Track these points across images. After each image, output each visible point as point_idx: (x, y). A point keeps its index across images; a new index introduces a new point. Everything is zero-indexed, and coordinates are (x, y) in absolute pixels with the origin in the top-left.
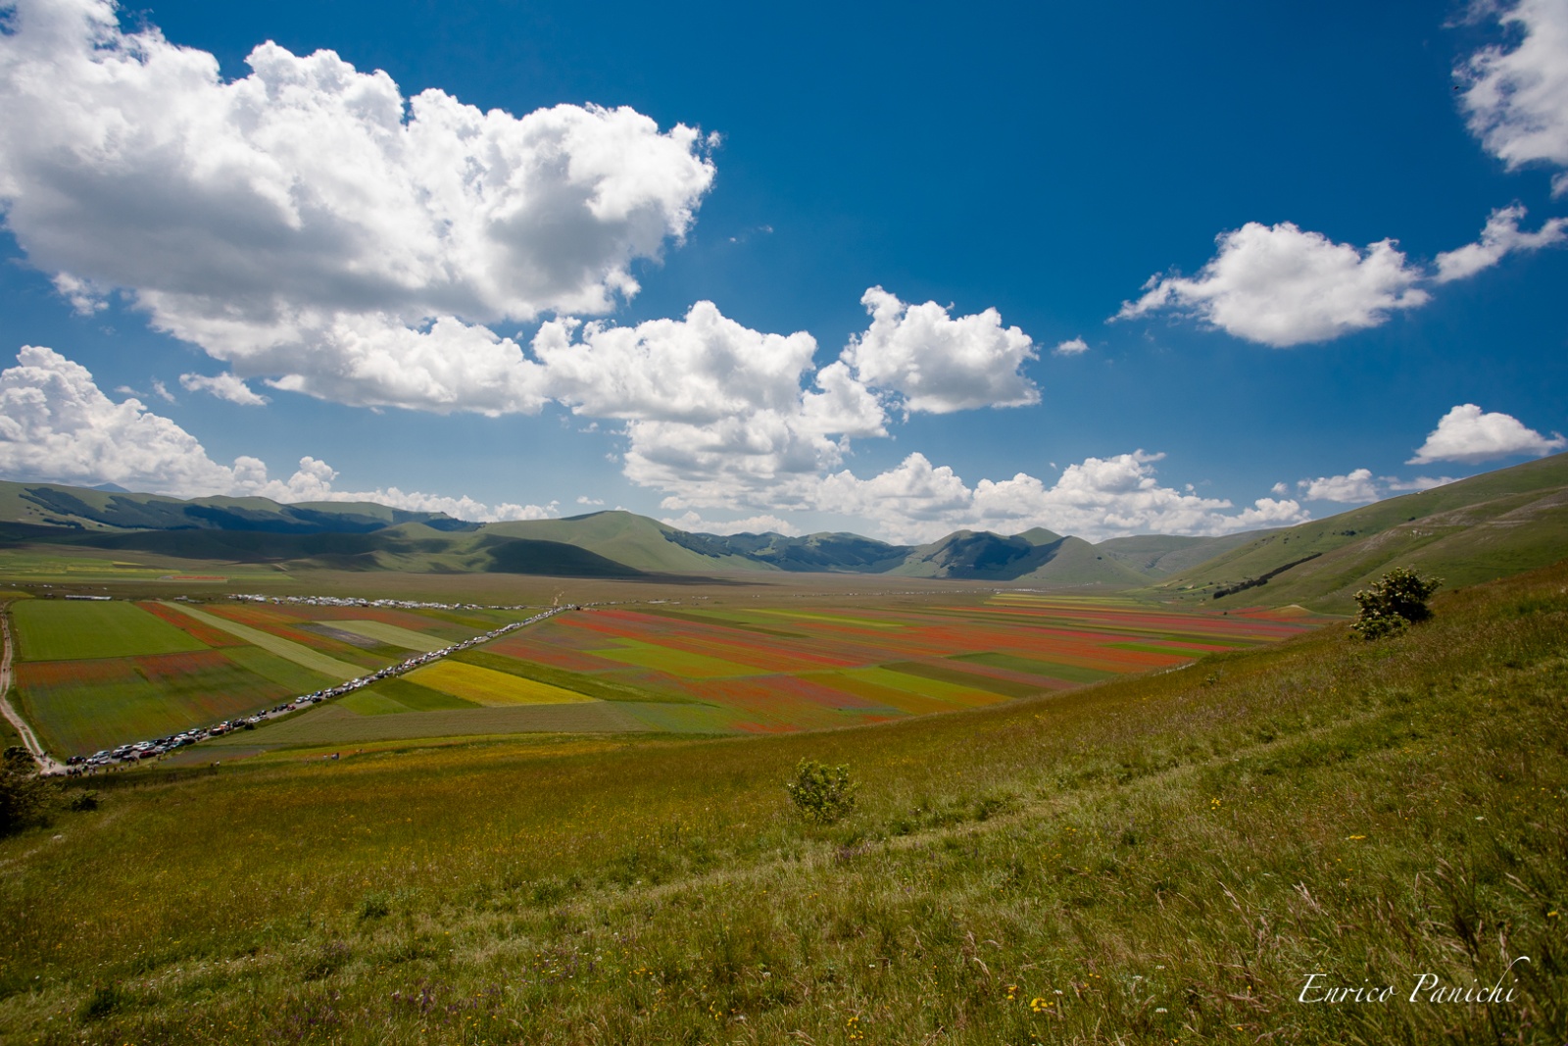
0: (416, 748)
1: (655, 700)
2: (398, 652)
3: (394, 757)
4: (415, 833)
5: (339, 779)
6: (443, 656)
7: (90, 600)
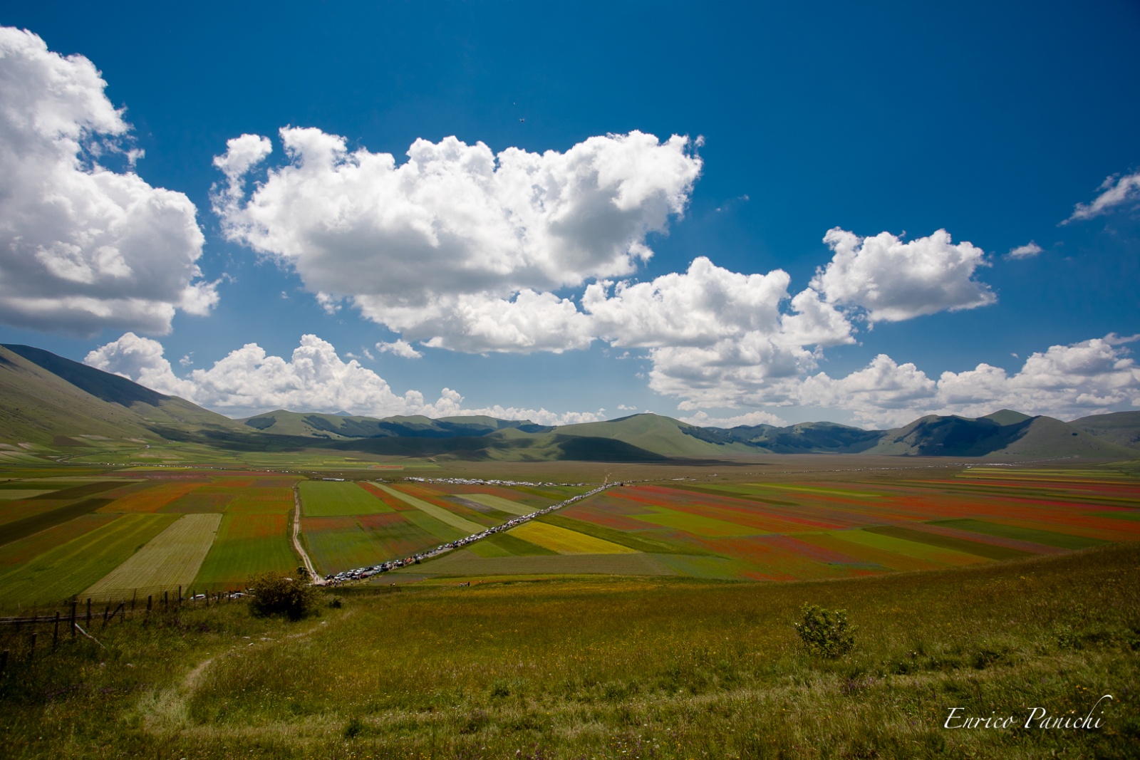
0: (517, 581)
1: (680, 553)
2: (505, 516)
3: (503, 587)
4: (521, 640)
5: (471, 600)
6: (531, 518)
7: (334, 481)
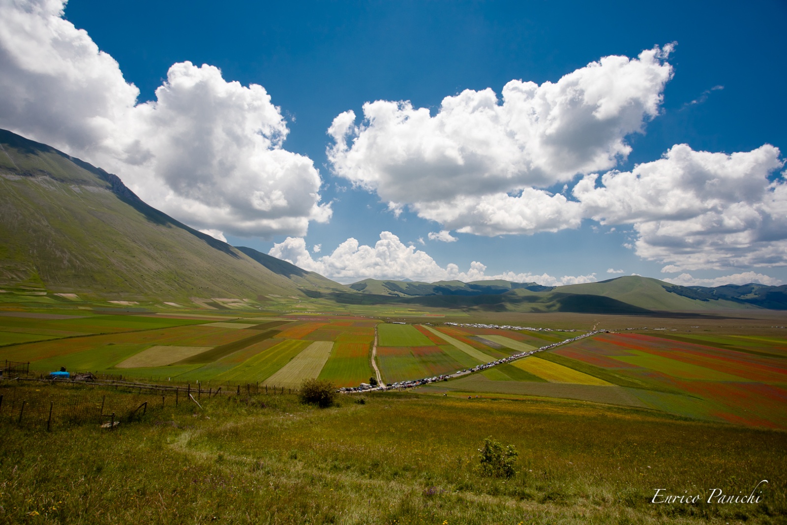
2: (511, 351)
6: (531, 354)
7: (399, 324)
